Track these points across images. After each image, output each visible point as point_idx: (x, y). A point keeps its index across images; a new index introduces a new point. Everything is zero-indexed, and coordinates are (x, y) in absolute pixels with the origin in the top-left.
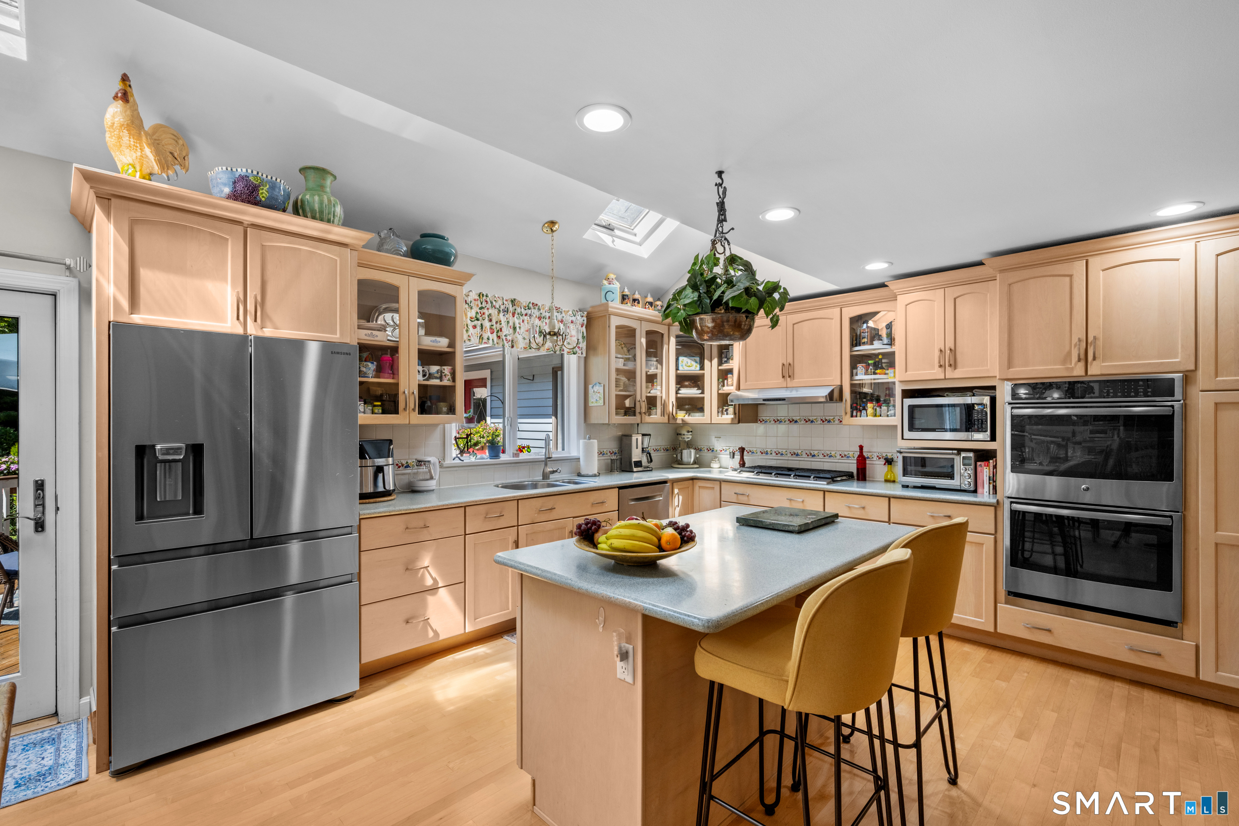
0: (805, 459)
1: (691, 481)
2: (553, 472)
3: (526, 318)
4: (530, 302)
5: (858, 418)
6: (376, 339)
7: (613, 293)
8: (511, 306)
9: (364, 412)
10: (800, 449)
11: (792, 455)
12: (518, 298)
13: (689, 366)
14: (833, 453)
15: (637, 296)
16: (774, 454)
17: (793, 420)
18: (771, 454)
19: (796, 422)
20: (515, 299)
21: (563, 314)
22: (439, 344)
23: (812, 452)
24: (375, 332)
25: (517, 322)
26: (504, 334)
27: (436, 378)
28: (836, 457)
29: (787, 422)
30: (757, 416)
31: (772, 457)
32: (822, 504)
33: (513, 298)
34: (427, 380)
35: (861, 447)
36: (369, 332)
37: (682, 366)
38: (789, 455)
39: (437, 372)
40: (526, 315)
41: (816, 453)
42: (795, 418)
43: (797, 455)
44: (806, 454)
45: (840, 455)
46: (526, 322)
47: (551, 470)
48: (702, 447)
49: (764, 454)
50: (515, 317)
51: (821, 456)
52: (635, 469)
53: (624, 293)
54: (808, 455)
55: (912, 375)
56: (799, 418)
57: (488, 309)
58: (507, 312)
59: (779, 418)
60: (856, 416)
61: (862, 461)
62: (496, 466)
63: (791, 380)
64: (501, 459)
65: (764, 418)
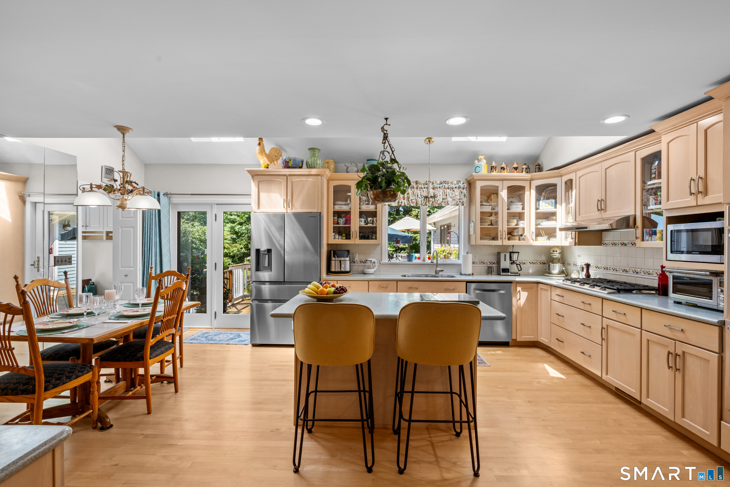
0: (632, 275)
1: (535, 284)
3: (424, 190)
4: (427, 181)
5: (649, 242)
6: (342, 209)
7: (480, 167)
8: (415, 184)
9: (338, 239)
10: (628, 267)
11: (623, 271)
12: (419, 180)
13: (546, 206)
14: (651, 271)
15: (504, 165)
16: (612, 270)
17: (624, 243)
18: (610, 270)
19: (626, 245)
20: (417, 181)
21: (450, 184)
22: (369, 208)
23: (636, 270)
24: (342, 206)
25: (419, 192)
26: (411, 199)
27: (370, 223)
28: (653, 274)
29: (620, 245)
30: (601, 240)
31: (610, 272)
32: (601, 308)
33: (416, 180)
34: (367, 224)
35: (662, 267)
36: (339, 206)
37: (542, 206)
38: (621, 271)
39: (370, 220)
40: (424, 188)
41: (639, 270)
42: (625, 242)
43: (626, 272)
44: (632, 271)
46: (425, 191)
47: (440, 269)
48: (571, 262)
49: (605, 270)
50: (418, 190)
51: (643, 274)
53: (492, 165)
54: (634, 272)
55: (674, 203)
56: (627, 241)
58: (413, 188)
59: (615, 242)
60: (648, 240)
62: (409, 265)
63: (604, 212)
64: (413, 262)
65: (606, 242)
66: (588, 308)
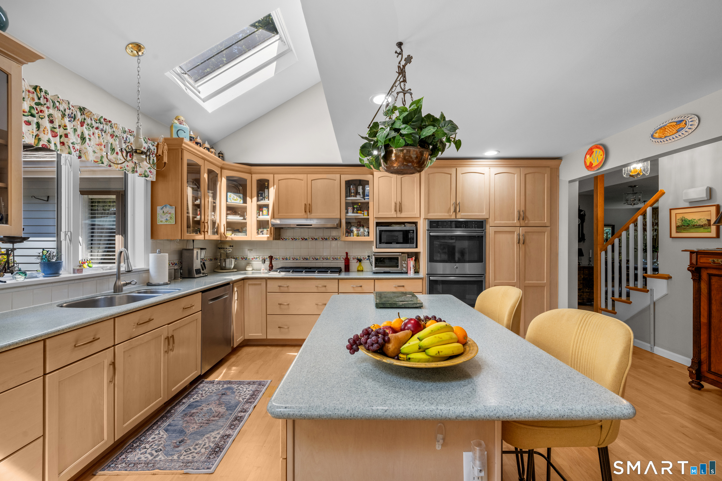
0: (312, 261)
1: (243, 281)
2: (127, 284)
3: (96, 131)
4: (102, 117)
7: (185, 132)
8: (79, 113)
10: (308, 256)
11: (303, 259)
12: (88, 108)
13: (235, 200)
14: (328, 257)
16: (291, 259)
17: (304, 238)
18: (290, 259)
19: (306, 239)
20: (84, 108)
23: (316, 257)
25: (86, 133)
26: (71, 141)
28: (330, 259)
29: (300, 240)
30: (280, 235)
31: (290, 261)
32: (337, 287)
33: (82, 105)
35: (347, 253)
37: (230, 199)
38: (302, 259)
40: (97, 128)
41: (318, 257)
42: (305, 237)
43: (307, 259)
44: (313, 258)
45: (333, 258)
46: (97, 136)
47: (125, 282)
48: (237, 257)
49: (284, 260)
50: (84, 127)
51: (322, 259)
52: (196, 276)
53: (191, 135)
54: (314, 259)
55: (382, 214)
56: (308, 237)
57: (48, 108)
58: (74, 119)
59: (295, 237)
60: (348, 236)
61: (347, 261)
62: (54, 284)
63: (310, 214)
64: (60, 276)
65: (285, 237)
66: (323, 290)
